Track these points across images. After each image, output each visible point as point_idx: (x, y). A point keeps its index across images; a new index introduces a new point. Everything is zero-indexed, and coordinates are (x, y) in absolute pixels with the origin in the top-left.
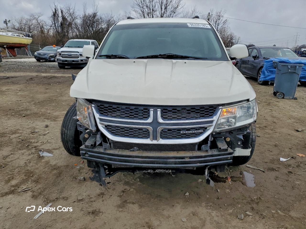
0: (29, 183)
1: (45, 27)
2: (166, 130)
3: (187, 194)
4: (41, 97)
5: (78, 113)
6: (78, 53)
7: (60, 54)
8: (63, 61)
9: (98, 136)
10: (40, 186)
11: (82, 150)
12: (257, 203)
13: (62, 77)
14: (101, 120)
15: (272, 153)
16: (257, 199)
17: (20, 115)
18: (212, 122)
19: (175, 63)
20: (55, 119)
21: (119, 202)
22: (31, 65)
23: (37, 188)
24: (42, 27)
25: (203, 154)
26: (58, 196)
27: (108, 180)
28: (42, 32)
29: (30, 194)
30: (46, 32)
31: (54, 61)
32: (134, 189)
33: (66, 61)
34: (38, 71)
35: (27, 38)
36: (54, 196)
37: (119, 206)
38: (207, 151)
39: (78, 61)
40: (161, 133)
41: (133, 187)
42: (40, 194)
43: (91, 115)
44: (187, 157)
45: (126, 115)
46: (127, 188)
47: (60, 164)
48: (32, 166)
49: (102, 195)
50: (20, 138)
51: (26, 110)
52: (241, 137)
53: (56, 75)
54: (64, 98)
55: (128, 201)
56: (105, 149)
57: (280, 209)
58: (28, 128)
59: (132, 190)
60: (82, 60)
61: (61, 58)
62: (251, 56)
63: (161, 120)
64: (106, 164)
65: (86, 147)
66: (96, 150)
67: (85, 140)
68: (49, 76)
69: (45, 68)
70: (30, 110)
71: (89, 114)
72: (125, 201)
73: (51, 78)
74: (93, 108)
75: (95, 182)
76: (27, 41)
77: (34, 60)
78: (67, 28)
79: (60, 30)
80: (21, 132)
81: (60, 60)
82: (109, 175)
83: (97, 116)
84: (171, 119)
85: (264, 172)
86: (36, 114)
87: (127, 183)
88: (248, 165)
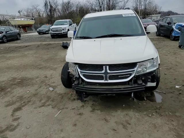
0: (50, 101)
1: (41, 13)
2: (111, 76)
3: (124, 105)
4: (46, 57)
5: (70, 68)
6: (62, 28)
7: (52, 30)
8: (53, 34)
9: (80, 80)
10: (54, 103)
11: (73, 86)
12: (159, 109)
13: (54, 44)
14: (81, 72)
15: (172, 84)
16: (159, 107)
17: (37, 68)
18: (134, 71)
19: (116, 39)
20: (55, 69)
21: (91, 110)
22: (36, 37)
23: (53, 104)
24: (39, 13)
25: (130, 86)
26: (63, 107)
27: (85, 99)
28: (39, 16)
29: (51, 106)
30: (42, 16)
31: (48, 33)
32: (98, 103)
33: (55, 34)
34: (40, 41)
35: (32, 20)
36: (61, 107)
37: (91, 111)
38: (132, 85)
39: (62, 33)
40: (109, 77)
41: (97, 102)
42: (55, 106)
43: (76, 70)
44: (122, 88)
45: (92, 69)
46: (95, 103)
47: (62, 93)
48: (49, 94)
49: (83, 106)
50: (41, 80)
51: (40, 65)
52: (150, 77)
53: (51, 43)
54: (58, 57)
55: (95, 109)
56: (84, 85)
57: (171, 112)
58: (43, 75)
59: (97, 104)
60: (64, 33)
61: (52, 32)
62: (166, 22)
63: (109, 71)
64: (84, 92)
65: (75, 84)
66: (79, 86)
67: (74, 81)
68: (47, 44)
69: (44, 38)
70: (42, 65)
71: (75, 69)
72: (94, 109)
73: (48, 45)
74: (77, 67)
75: (79, 100)
76: (32, 22)
77: (37, 33)
78: (53, 12)
79: (49, 13)
80: (40, 77)
81: (52, 33)
82: (86, 97)
83: (79, 70)
84: (114, 71)
85: (165, 94)
86: (45, 67)
87: (94, 101)
88: (157, 91)
